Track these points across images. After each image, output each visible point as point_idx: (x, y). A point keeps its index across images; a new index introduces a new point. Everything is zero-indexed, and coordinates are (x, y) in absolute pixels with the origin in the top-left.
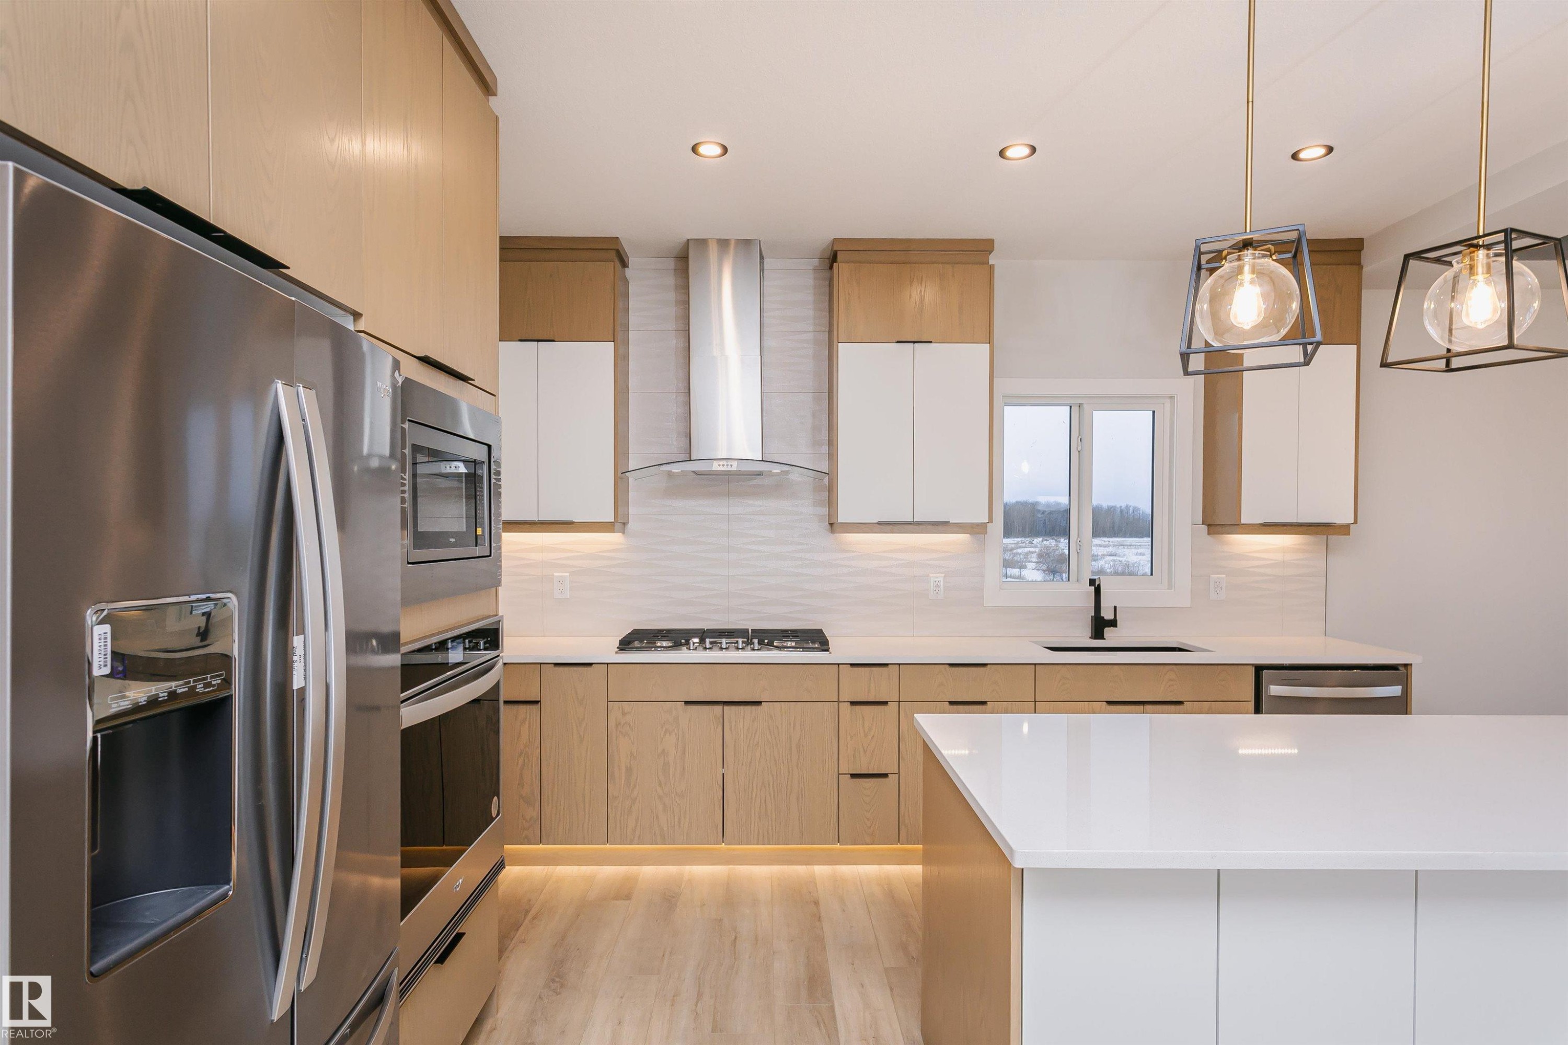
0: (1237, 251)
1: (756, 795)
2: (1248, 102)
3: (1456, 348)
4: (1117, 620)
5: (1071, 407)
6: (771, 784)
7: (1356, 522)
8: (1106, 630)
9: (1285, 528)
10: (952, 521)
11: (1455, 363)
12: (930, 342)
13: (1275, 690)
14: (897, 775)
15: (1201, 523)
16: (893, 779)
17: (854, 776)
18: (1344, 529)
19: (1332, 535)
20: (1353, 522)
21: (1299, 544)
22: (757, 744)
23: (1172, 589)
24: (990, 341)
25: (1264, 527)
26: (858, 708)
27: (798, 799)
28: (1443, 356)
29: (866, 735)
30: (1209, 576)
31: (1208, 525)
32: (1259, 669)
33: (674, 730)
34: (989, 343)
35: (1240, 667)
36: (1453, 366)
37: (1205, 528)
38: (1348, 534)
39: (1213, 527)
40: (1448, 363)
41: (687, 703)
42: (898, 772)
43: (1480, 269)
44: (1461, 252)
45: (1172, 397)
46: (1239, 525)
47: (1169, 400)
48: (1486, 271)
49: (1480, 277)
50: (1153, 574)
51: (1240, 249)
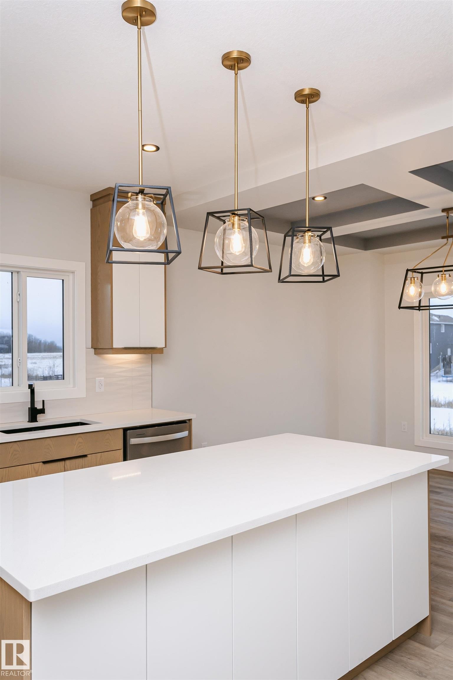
0: (135, 194)
2: (139, 111)
3: (226, 263)
4: (45, 409)
5: (12, 273)
7: (166, 347)
8: (38, 415)
9: (134, 350)
11: (225, 270)
13: (134, 441)
15: (91, 347)
18: (160, 351)
19: (155, 354)
20: (164, 347)
21: (137, 359)
23: (75, 387)
25: (125, 350)
28: (220, 267)
30: (96, 378)
31: (95, 349)
32: (125, 430)
35: (116, 430)
36: (224, 272)
37: (93, 350)
38: (163, 353)
39: (97, 350)
40: (222, 270)
43: (236, 226)
44: (229, 216)
45: (73, 272)
46: (112, 349)
47: (72, 274)
48: (239, 227)
49: (236, 229)
50: (65, 379)
51: (137, 194)
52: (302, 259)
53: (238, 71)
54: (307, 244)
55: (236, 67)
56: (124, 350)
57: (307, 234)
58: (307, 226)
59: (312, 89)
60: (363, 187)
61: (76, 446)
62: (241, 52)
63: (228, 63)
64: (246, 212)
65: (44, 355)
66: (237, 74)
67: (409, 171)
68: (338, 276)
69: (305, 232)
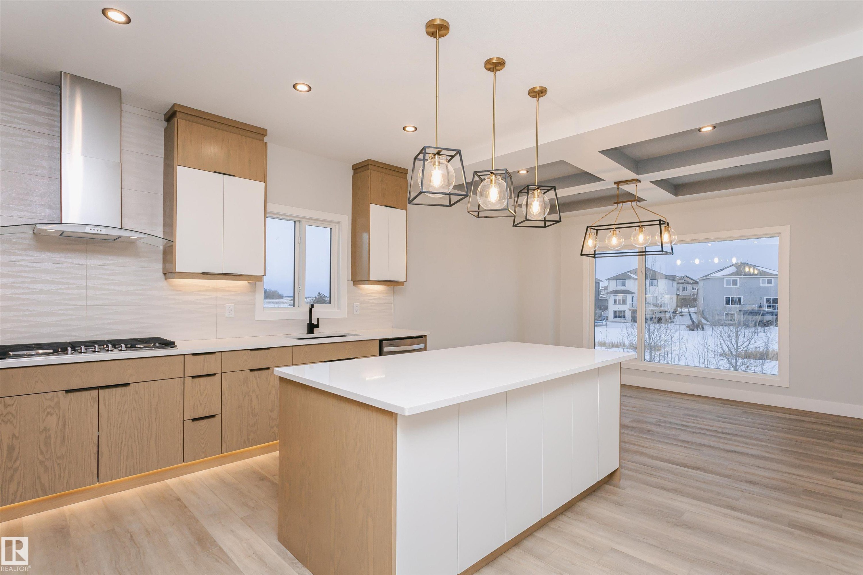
0: (433, 155)
1: (125, 445)
4: (319, 325)
5: (295, 222)
6: (136, 436)
7: (406, 281)
8: (315, 329)
9: (384, 282)
10: (245, 274)
12: (233, 176)
13: (387, 349)
14: (221, 415)
15: (350, 280)
16: (218, 417)
17: (194, 420)
18: (402, 284)
19: (396, 285)
22: (126, 411)
23: (339, 310)
24: (265, 181)
26: (197, 380)
27: (156, 441)
29: (201, 395)
30: (354, 304)
31: (353, 281)
32: (381, 341)
33: (55, 411)
34: (265, 182)
36: (479, 215)
37: (352, 282)
38: (403, 286)
39: (356, 282)
41: (68, 391)
42: (220, 413)
43: (493, 182)
44: (489, 175)
45: (339, 223)
46: (369, 280)
47: (337, 224)
48: (495, 183)
49: (493, 184)
50: (331, 303)
51: (435, 154)
52: (532, 209)
53: (496, 72)
54: (536, 199)
55: (495, 69)
56: (377, 282)
57: (536, 191)
58: (536, 185)
59: (542, 87)
60: (562, 162)
61: (347, 351)
62: (498, 58)
63: (489, 66)
64: (504, 172)
65: (268, 301)
66: (495, 74)
67: (599, 151)
68: (560, 221)
69: (534, 190)
